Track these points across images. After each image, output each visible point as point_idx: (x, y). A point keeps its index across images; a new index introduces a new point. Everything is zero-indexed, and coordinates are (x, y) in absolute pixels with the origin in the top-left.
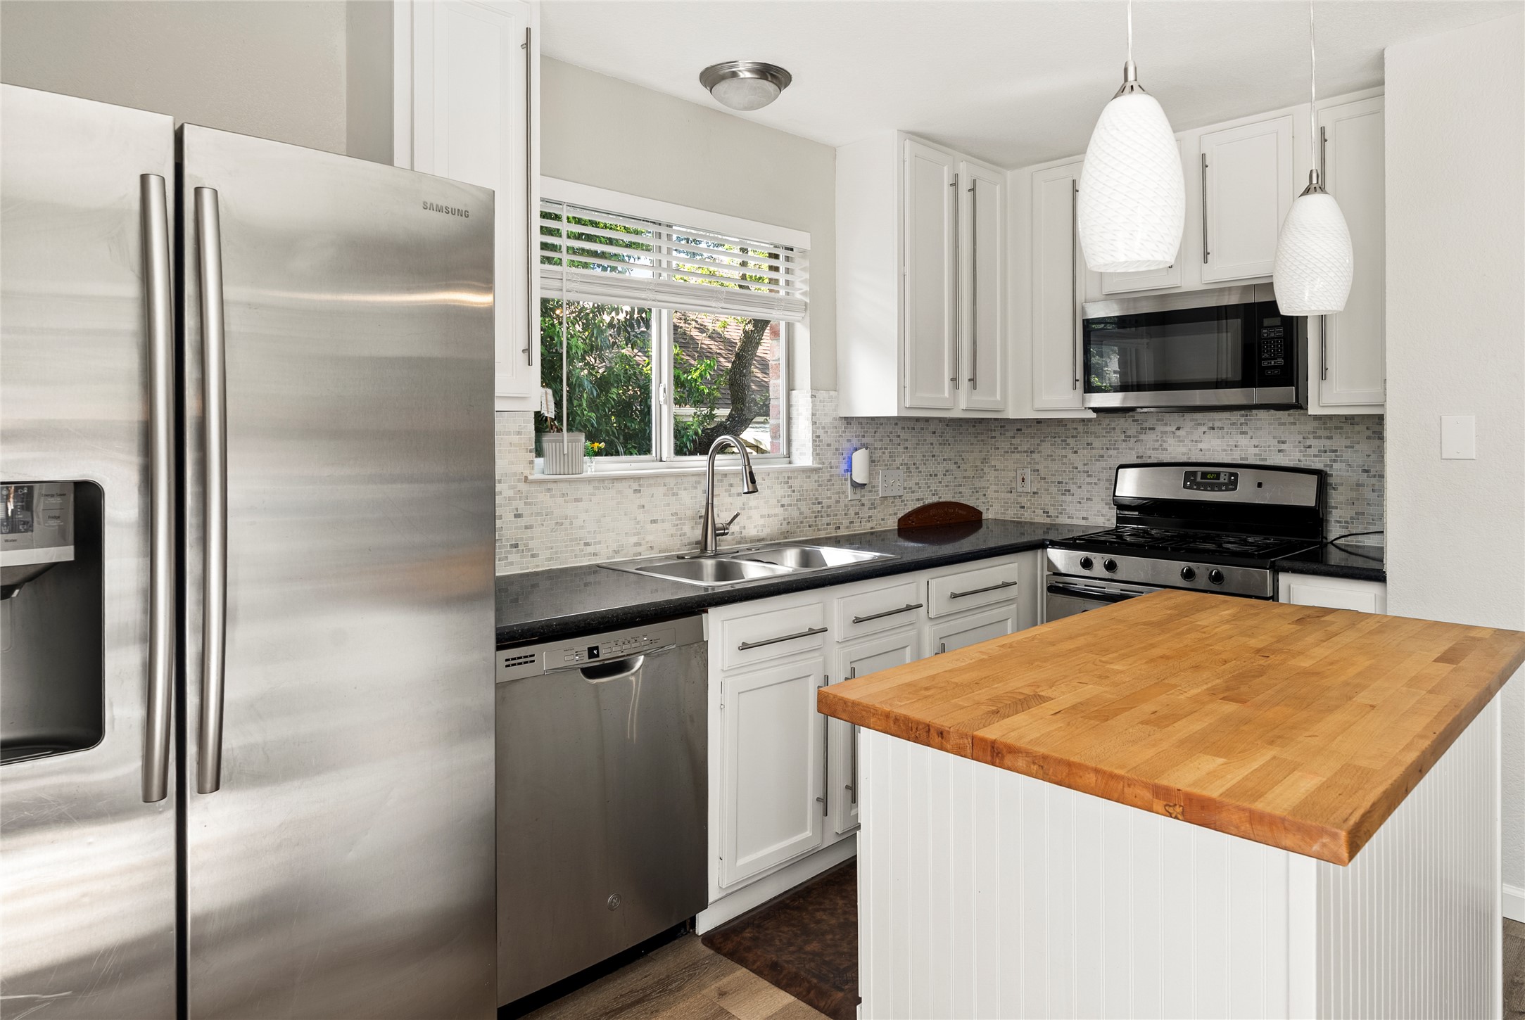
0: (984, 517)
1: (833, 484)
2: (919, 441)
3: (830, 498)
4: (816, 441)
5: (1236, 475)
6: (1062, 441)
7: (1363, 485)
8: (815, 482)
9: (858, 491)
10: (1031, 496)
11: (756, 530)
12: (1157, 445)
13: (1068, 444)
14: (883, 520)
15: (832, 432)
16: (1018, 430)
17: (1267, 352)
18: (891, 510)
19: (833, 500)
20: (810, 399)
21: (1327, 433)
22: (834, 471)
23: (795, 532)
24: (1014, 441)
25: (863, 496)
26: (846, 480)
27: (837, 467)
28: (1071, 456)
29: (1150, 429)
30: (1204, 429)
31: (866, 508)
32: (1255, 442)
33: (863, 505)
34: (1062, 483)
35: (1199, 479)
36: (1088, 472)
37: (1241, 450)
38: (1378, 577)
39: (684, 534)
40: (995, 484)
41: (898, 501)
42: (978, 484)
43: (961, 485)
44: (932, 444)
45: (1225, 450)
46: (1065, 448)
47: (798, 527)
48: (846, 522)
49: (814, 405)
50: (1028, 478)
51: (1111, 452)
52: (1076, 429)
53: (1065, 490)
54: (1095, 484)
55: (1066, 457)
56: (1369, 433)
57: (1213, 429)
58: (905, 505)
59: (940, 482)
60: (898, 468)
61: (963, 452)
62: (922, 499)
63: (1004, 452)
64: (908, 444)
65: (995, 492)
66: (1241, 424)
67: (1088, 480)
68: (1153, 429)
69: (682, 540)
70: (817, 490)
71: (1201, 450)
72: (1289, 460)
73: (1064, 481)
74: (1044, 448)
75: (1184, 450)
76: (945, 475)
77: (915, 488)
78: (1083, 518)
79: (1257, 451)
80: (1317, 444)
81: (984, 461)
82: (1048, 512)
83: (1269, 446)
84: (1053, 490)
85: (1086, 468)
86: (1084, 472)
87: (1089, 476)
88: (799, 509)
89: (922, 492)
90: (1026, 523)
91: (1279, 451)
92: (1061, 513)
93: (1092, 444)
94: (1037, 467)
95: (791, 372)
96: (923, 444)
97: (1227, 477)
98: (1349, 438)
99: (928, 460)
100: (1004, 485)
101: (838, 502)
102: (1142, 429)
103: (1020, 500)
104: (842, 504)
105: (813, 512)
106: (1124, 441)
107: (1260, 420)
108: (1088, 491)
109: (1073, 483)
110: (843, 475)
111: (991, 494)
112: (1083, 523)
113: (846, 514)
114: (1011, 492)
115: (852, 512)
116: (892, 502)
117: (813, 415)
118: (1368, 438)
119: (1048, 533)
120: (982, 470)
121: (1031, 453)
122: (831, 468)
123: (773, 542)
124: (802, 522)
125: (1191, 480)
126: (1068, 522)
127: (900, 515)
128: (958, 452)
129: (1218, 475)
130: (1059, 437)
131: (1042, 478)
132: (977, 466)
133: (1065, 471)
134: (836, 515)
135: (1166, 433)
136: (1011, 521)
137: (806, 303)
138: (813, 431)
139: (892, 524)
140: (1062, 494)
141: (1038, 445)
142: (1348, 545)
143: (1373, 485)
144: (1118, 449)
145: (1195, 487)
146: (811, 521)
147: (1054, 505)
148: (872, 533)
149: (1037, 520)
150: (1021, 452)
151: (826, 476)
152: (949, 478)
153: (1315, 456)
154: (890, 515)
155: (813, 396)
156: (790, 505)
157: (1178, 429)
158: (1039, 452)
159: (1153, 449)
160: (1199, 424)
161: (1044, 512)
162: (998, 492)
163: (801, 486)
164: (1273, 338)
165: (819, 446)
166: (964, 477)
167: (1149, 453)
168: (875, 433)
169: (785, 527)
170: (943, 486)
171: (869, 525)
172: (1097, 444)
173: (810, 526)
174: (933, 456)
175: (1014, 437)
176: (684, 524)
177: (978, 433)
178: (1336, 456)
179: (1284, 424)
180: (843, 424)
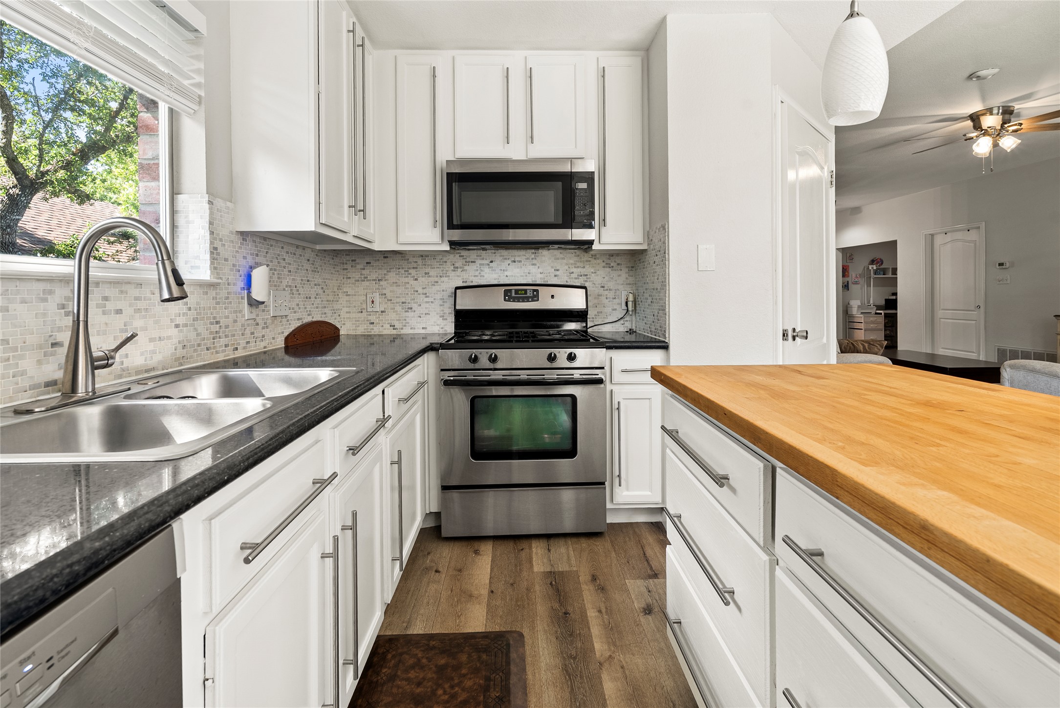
0: (342, 332)
1: (231, 303)
2: (299, 266)
3: (227, 317)
4: (213, 253)
5: (537, 291)
6: (405, 271)
7: (601, 295)
8: (213, 298)
9: (254, 310)
10: (379, 315)
11: (143, 358)
12: (477, 273)
13: (410, 274)
14: (274, 338)
15: (229, 246)
16: (367, 263)
17: (579, 205)
18: (280, 329)
19: (231, 320)
20: (207, 206)
21: (581, 265)
22: (232, 288)
23: (191, 357)
24: (364, 272)
25: (257, 315)
26: (243, 298)
27: (234, 284)
28: (412, 282)
29: (472, 262)
30: (509, 262)
31: (260, 327)
32: (540, 270)
33: (257, 324)
34: (405, 303)
35: (513, 295)
36: (426, 294)
37: (532, 276)
38: (665, 347)
39: (23, 373)
40: (347, 307)
41: (284, 320)
42: (336, 307)
43: (325, 307)
44: (307, 270)
45: (522, 276)
46: (407, 277)
47: (195, 351)
48: (243, 343)
49: (211, 214)
50: (377, 300)
51: (443, 279)
52: (416, 262)
53: (408, 308)
54: (432, 302)
55: (408, 283)
56: (604, 264)
57: (515, 262)
58: (290, 324)
59: (313, 304)
60: (284, 290)
61: (327, 279)
62: (301, 319)
63: (355, 281)
64: (292, 268)
65: (347, 312)
66: (532, 259)
67: (427, 300)
68: (474, 262)
69: (17, 384)
70: (215, 308)
71: (507, 276)
72: (561, 281)
73: (407, 302)
74: (391, 277)
75: (495, 276)
76: (316, 298)
77: (296, 309)
78: (423, 328)
79: (542, 276)
80: (577, 271)
81: (339, 288)
82: (394, 326)
83: (549, 273)
84: (398, 308)
85: (425, 291)
86: (423, 294)
87: (427, 297)
88: (196, 329)
89: (301, 312)
90: (375, 335)
91: (555, 276)
92: (405, 326)
93: (429, 273)
94: (384, 292)
95: (175, 173)
96: (301, 270)
97: (531, 293)
98: (594, 267)
99: (304, 284)
100: (355, 307)
101: (235, 321)
102: (466, 262)
103: (370, 318)
104: (239, 324)
105: (211, 333)
106: (453, 271)
107: (544, 256)
108: (426, 308)
109: (414, 303)
110: (240, 293)
111: (343, 314)
112: (423, 331)
113: (243, 334)
114: (362, 312)
115: (248, 332)
116: (281, 322)
117: (211, 223)
118: (604, 267)
119: (395, 341)
120: (338, 295)
121: (379, 280)
122: (228, 284)
123: (165, 371)
124: (199, 345)
125: (508, 296)
126: (411, 332)
127: (286, 334)
128: (324, 279)
129: (526, 291)
130: (403, 268)
131: (388, 300)
132: (334, 292)
133: (407, 294)
134: (234, 335)
135: (483, 264)
136: (361, 335)
137: (200, 97)
138: (211, 241)
139: (280, 343)
140: (406, 312)
141: (385, 274)
142: (594, 332)
143: (607, 295)
144: (449, 276)
145: (512, 300)
146: (209, 343)
147: (399, 320)
148: (265, 353)
149: (386, 332)
150: (370, 280)
151: (223, 293)
152: (318, 301)
153: (576, 278)
154: (279, 334)
155: (210, 203)
156: (186, 325)
157: (492, 262)
158: (386, 280)
159: (475, 276)
160: (505, 259)
161: (391, 326)
162: (350, 312)
163: (198, 303)
164: (582, 196)
165: (217, 259)
166: (328, 301)
167: (471, 278)
168: (266, 253)
169: (180, 352)
170: (314, 308)
171: (263, 344)
172: (432, 273)
173: (208, 349)
174: (308, 281)
175: (364, 269)
176: (22, 357)
177: (335, 265)
178: (587, 278)
179: (558, 259)
180: (238, 239)
